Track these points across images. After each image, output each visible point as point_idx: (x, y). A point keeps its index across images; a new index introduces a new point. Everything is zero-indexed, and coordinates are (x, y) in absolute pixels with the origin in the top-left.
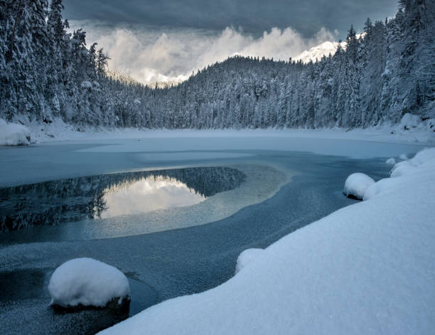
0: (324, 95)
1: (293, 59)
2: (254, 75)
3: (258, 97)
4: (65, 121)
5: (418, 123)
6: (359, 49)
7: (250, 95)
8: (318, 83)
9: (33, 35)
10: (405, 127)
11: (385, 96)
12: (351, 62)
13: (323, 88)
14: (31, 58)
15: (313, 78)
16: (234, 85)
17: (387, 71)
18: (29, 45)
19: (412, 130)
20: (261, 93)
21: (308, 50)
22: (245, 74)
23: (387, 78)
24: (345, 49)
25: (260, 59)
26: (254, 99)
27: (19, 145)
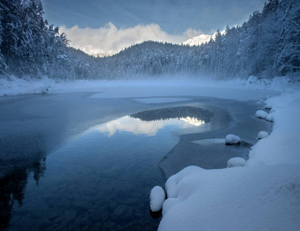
0: (203, 63)
1: (183, 44)
2: (161, 52)
3: (163, 63)
4: (49, 78)
5: (257, 80)
6: (223, 41)
7: (158, 62)
8: (199, 57)
9: (32, 30)
10: (251, 82)
11: (237, 65)
12: (218, 47)
13: (203, 60)
14: (32, 43)
15: (196, 54)
16: (148, 56)
17: (238, 53)
18: (31, 37)
19: (254, 83)
20: (165, 61)
21: (191, 39)
22: (155, 51)
23: (239, 57)
24: (214, 40)
25: (164, 43)
26: (161, 64)
27: (42, 94)
